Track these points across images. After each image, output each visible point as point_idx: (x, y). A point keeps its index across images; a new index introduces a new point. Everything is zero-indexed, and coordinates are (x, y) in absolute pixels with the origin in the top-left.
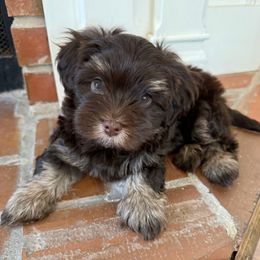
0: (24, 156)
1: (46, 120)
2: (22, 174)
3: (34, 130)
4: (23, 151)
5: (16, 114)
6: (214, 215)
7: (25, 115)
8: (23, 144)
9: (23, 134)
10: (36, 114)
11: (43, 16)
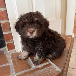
0: (10, 63)
1: (13, 54)
2: (11, 67)
3: (10, 57)
4: (9, 62)
5: (5, 54)
6: (56, 69)
7: (7, 53)
8: (9, 60)
9: (8, 58)
10: (9, 53)
11: (11, 31)
